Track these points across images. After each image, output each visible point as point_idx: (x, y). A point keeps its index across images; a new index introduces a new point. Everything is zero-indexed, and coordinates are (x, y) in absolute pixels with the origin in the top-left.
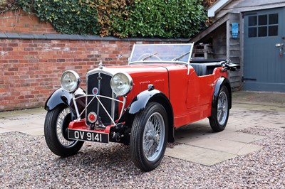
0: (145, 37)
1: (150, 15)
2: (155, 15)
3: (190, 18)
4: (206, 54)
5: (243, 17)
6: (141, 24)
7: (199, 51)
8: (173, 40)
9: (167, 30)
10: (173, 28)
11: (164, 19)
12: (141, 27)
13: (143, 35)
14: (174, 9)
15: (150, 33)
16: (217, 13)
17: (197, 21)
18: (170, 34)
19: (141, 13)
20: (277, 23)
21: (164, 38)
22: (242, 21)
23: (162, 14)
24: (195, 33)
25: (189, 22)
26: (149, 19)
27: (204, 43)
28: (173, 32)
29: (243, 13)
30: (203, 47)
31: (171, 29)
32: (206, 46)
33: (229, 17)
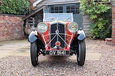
1: (11, 4)
2: (13, 4)
4: (34, 22)
5: (48, 7)
6: (7, 8)
7: (31, 21)
8: (19, 16)
9: (17, 11)
11: (16, 6)
12: (8, 9)
13: (9, 13)
14: (19, 2)
15: (11, 12)
16: (37, 5)
19: (7, 2)
21: (16, 15)
22: (48, 8)
23: (15, 4)
25: (24, 8)
26: (10, 6)
27: (33, 17)
28: (19, 12)
29: (48, 5)
30: (32, 19)
31: (19, 11)
32: (33, 19)
33: (44, 7)
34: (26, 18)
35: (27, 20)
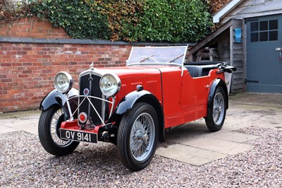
0: (154, 42)
1: (158, 21)
2: (163, 21)
3: (197, 24)
4: (211, 58)
5: (246, 23)
6: (150, 30)
7: (205, 54)
8: (180, 44)
9: (174, 35)
10: (180, 33)
11: (172, 24)
12: (150, 32)
13: (152, 40)
14: (181, 15)
15: (158, 38)
16: (221, 19)
17: (203, 26)
18: (178, 39)
19: (150, 19)
20: (277, 28)
21: (172, 43)
22: (245, 26)
23: (170, 20)
24: (202, 38)
25: (195, 28)
26: (157, 25)
27: (210, 47)
28: (181, 37)
29: (245, 19)
30: (208, 51)
32: (211, 50)
33: (232, 23)
34: (197, 48)
35: (199, 53)
